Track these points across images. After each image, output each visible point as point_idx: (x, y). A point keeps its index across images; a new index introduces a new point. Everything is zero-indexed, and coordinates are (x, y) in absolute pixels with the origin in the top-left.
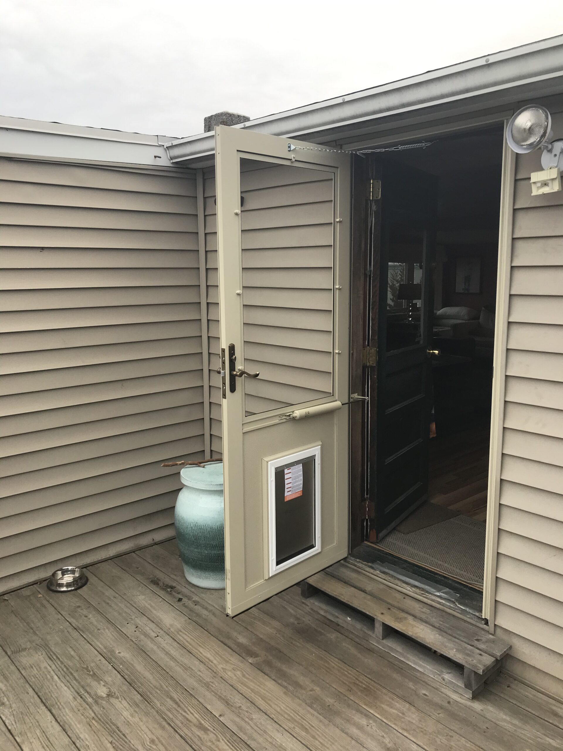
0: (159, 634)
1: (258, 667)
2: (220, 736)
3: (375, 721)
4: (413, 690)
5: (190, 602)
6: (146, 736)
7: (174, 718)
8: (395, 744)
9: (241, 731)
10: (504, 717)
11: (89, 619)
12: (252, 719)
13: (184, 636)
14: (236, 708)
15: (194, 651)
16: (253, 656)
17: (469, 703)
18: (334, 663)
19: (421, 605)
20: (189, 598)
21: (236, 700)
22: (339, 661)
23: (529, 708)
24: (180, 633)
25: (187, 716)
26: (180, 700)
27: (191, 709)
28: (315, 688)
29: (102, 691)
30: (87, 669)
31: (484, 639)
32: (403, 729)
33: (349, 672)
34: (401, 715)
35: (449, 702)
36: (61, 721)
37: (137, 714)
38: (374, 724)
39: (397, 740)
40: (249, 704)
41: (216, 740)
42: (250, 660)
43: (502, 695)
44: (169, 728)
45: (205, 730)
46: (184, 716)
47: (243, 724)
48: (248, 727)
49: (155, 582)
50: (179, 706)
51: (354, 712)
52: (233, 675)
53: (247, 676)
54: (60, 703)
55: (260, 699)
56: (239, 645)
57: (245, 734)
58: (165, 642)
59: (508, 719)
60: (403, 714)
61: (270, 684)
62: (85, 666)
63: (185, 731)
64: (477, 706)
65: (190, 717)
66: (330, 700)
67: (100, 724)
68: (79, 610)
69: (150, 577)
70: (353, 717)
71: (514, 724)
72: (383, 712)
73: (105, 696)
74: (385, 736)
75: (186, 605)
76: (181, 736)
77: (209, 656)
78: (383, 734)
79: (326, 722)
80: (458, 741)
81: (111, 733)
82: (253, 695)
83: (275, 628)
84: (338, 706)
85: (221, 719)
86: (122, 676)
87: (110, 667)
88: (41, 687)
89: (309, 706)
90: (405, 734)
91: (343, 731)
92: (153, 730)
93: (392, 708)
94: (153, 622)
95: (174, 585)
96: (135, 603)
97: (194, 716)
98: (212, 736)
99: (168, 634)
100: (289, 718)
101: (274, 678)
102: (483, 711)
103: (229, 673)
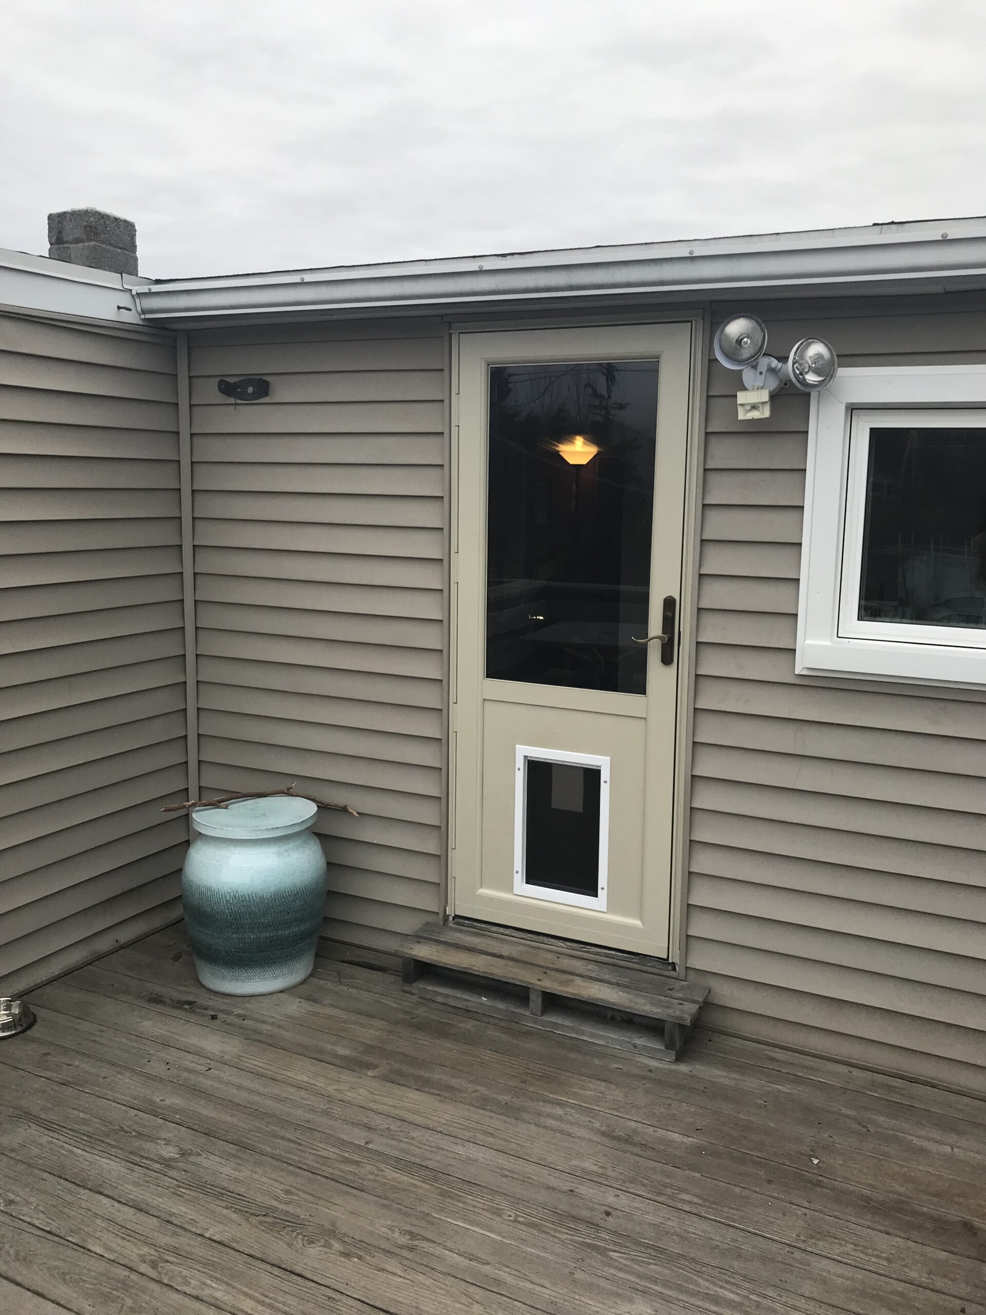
0: (210, 1066)
1: (386, 1078)
2: (382, 1166)
3: (572, 1108)
4: (601, 1066)
5: (231, 1017)
6: (273, 1188)
7: (302, 1160)
8: (608, 1126)
9: (407, 1154)
10: (719, 1073)
11: (78, 1067)
12: (413, 1138)
13: (249, 1061)
14: (384, 1131)
15: (279, 1077)
16: (372, 1068)
17: (674, 1067)
18: (487, 1055)
19: (583, 962)
20: (229, 1013)
21: (378, 1122)
22: (493, 1053)
23: (740, 1058)
24: (242, 1058)
25: (320, 1153)
26: (296, 1138)
27: (320, 1145)
28: (478, 1088)
29: (170, 1152)
30: (122, 1129)
31: (677, 987)
32: (610, 1109)
33: (512, 1062)
34: (601, 1095)
35: (650, 1071)
36: (127, 1201)
37: (243, 1167)
38: (573, 1111)
39: (608, 1122)
40: (400, 1123)
41: (377, 1170)
42: (370, 1073)
43: (706, 1051)
44: (302, 1172)
45: (356, 1163)
46: (314, 1154)
47: (403, 1145)
48: (413, 1148)
49: (157, 1000)
50: (300, 1144)
51: (541, 1104)
52: (355, 1095)
53: (376, 1092)
54: (110, 1180)
55: (411, 1114)
56: (344, 1058)
57: (414, 1155)
58: (226, 1074)
59: (724, 1074)
60: (602, 1093)
61: (414, 1095)
62: (118, 1127)
63: (328, 1171)
64: (683, 1068)
65: (324, 1153)
66: (504, 1097)
67: (195, 1191)
68: (49, 1057)
69: (142, 995)
70: (543, 1109)
71: (732, 1078)
72: (576, 1096)
73: (177, 1156)
74: (593, 1120)
75: (229, 1022)
76: (326, 1177)
77: (305, 1079)
78: (589, 1119)
79: (513, 1120)
80: (679, 1107)
81: (219, 1196)
82: (397, 1111)
83: (382, 1029)
84: (517, 1102)
85: (370, 1146)
86: (186, 1127)
87: (160, 1121)
88: (61, 1168)
89: (481, 1109)
90: (616, 1113)
91: (538, 1125)
92: (281, 1179)
93: (585, 1090)
94: (190, 1053)
95: (191, 999)
96: (142, 1033)
97: (332, 1152)
98: (368, 1167)
99: (224, 1064)
100: (462, 1127)
101: (416, 1087)
102: (692, 1071)
103: (349, 1094)
